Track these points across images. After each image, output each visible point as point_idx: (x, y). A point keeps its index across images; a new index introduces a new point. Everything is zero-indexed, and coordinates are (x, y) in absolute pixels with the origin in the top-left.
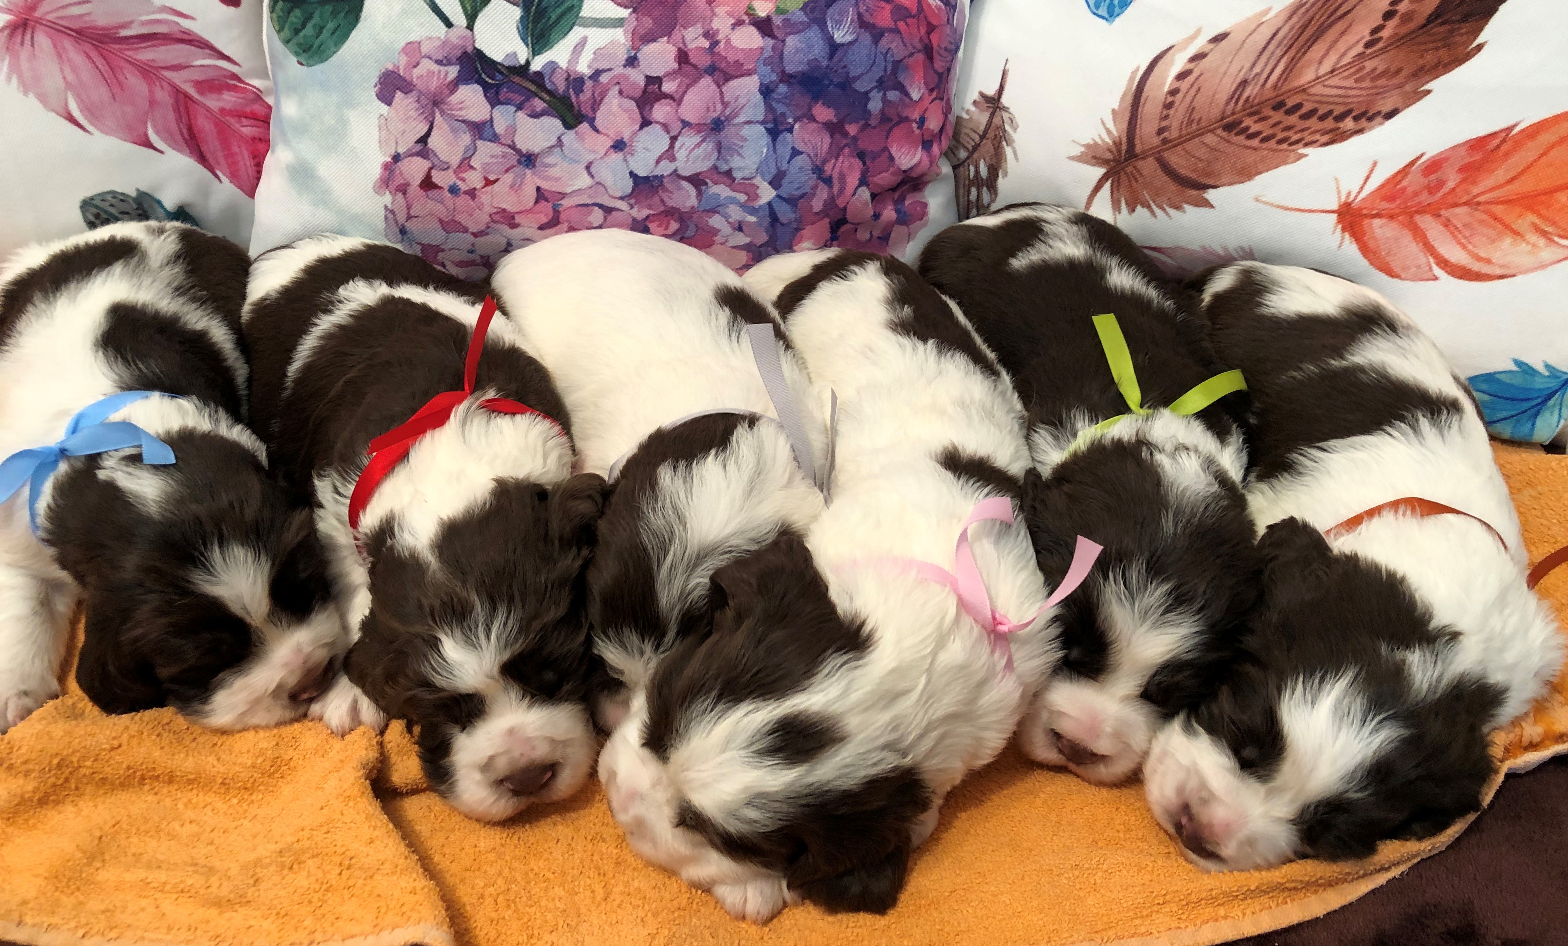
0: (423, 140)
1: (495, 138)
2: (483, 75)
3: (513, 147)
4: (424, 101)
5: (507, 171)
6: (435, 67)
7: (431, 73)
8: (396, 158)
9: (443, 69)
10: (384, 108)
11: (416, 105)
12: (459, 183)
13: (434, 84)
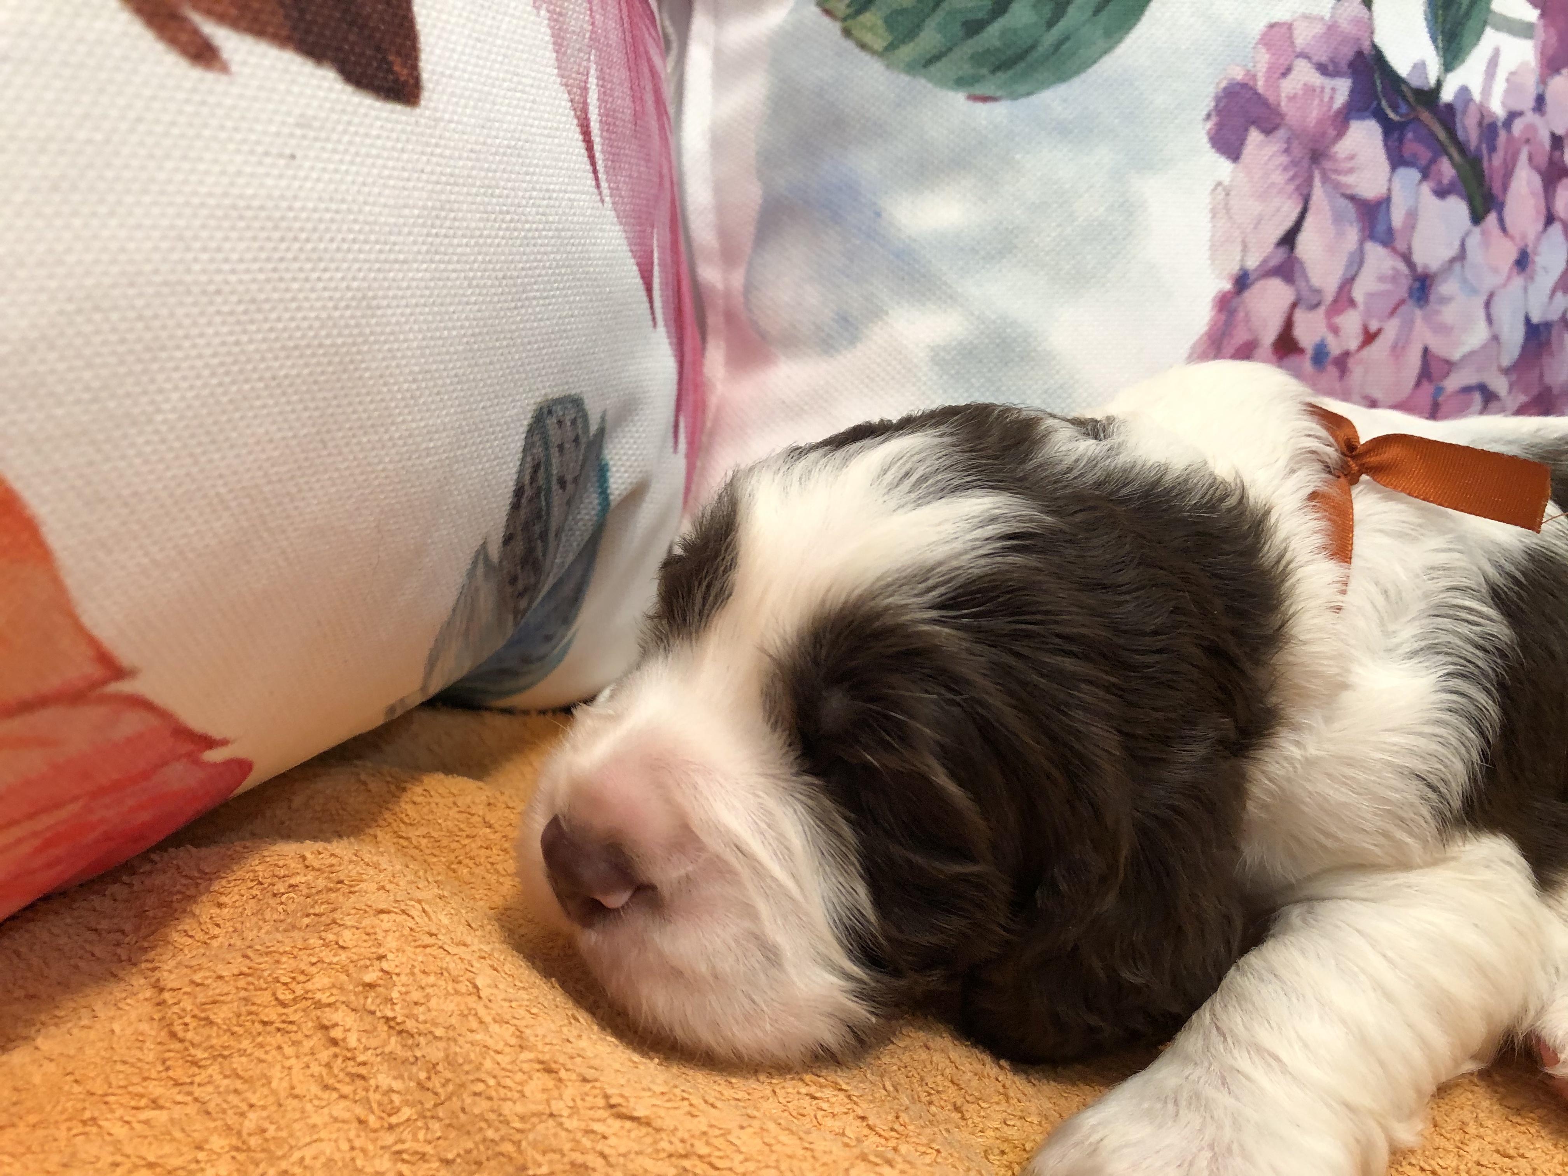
0: (1289, 239)
1: (1387, 239)
2: (1384, 103)
3: (1407, 258)
4: (1298, 151)
5: (1393, 312)
6: (1316, 79)
7: (1310, 90)
8: (1242, 282)
9: (1328, 83)
10: (1224, 168)
11: (1284, 159)
12: (1331, 340)
13: (1314, 114)
